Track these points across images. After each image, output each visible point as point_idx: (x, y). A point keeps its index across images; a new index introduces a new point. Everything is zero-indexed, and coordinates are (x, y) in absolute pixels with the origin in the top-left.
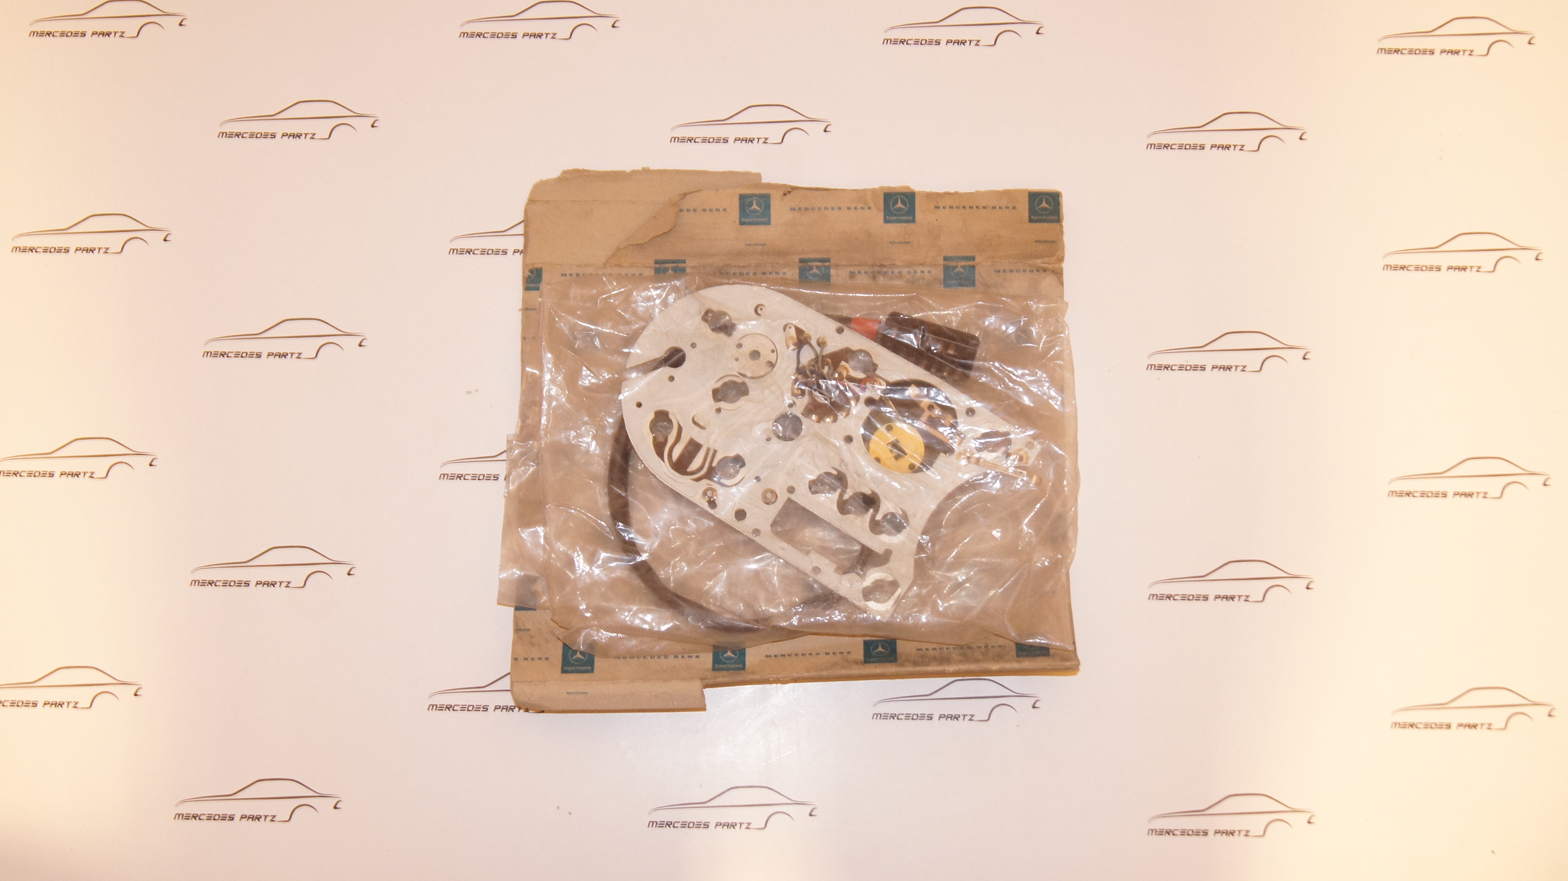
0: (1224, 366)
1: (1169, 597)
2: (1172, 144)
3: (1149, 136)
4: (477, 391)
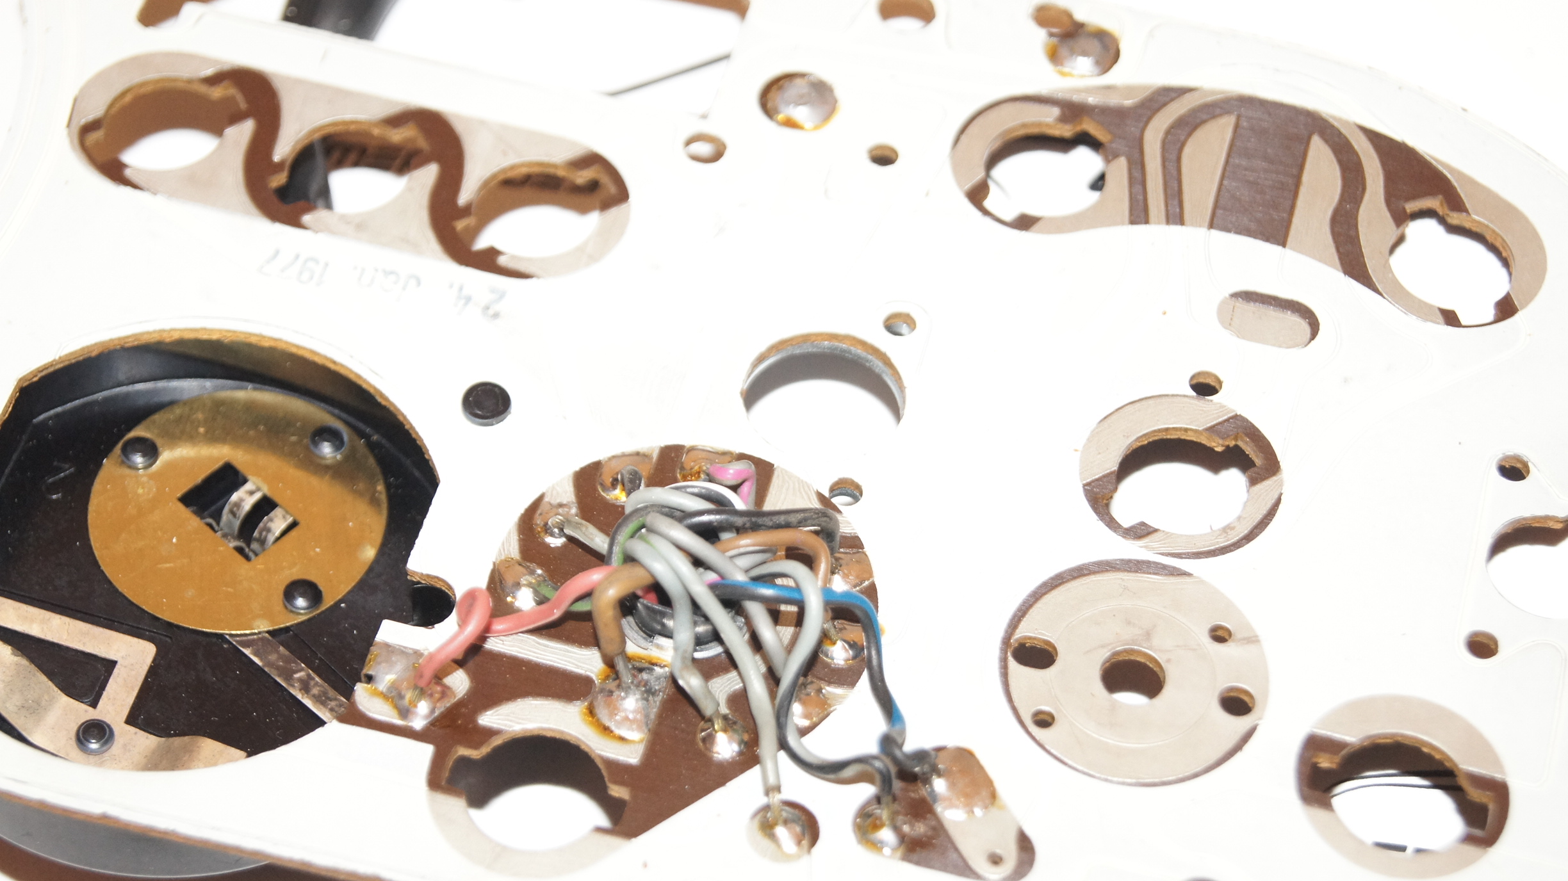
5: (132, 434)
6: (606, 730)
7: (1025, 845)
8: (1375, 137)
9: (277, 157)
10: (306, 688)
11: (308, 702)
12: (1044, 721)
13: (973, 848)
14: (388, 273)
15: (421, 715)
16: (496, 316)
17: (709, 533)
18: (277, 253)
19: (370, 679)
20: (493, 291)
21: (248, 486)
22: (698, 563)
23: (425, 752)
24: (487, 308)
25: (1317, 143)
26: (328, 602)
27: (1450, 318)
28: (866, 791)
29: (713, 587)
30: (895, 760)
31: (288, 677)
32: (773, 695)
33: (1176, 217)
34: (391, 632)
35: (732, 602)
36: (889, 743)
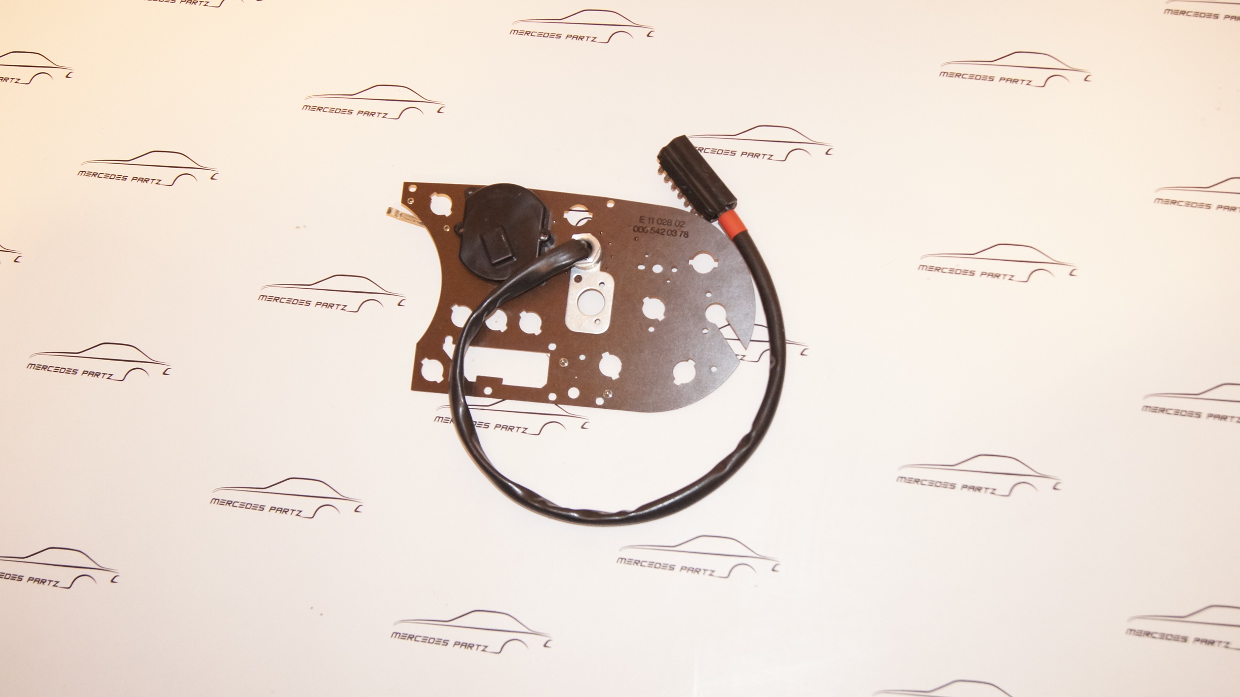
0: (993, 273)
1: (917, 481)
2: (964, 74)
3: (943, 65)
4: (305, 227)
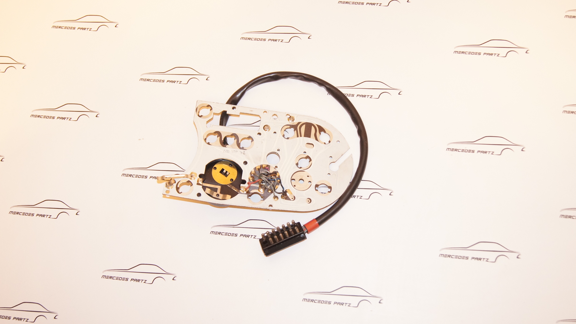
1: (449, 256)
2: (466, 52)
3: (455, 48)
5: (214, 167)
6: (260, 191)
7: (294, 197)
8: (317, 125)
9: (222, 140)
10: (234, 188)
11: (234, 190)
12: (295, 186)
13: (290, 198)
14: (234, 151)
15: (245, 192)
16: (244, 154)
17: (267, 175)
18: (224, 150)
19: (241, 190)
20: (244, 151)
21: (225, 170)
22: (266, 178)
23: (246, 195)
24: (243, 153)
25: (312, 126)
26: (234, 180)
27: (325, 143)
28: (281, 194)
29: (268, 180)
30: (284, 192)
31: (232, 188)
32: (273, 188)
33: (301, 136)
34: (242, 185)
35: (269, 181)
36: (283, 191)
